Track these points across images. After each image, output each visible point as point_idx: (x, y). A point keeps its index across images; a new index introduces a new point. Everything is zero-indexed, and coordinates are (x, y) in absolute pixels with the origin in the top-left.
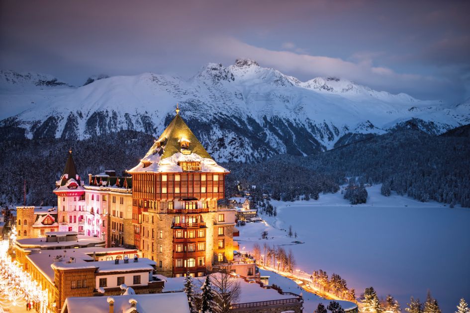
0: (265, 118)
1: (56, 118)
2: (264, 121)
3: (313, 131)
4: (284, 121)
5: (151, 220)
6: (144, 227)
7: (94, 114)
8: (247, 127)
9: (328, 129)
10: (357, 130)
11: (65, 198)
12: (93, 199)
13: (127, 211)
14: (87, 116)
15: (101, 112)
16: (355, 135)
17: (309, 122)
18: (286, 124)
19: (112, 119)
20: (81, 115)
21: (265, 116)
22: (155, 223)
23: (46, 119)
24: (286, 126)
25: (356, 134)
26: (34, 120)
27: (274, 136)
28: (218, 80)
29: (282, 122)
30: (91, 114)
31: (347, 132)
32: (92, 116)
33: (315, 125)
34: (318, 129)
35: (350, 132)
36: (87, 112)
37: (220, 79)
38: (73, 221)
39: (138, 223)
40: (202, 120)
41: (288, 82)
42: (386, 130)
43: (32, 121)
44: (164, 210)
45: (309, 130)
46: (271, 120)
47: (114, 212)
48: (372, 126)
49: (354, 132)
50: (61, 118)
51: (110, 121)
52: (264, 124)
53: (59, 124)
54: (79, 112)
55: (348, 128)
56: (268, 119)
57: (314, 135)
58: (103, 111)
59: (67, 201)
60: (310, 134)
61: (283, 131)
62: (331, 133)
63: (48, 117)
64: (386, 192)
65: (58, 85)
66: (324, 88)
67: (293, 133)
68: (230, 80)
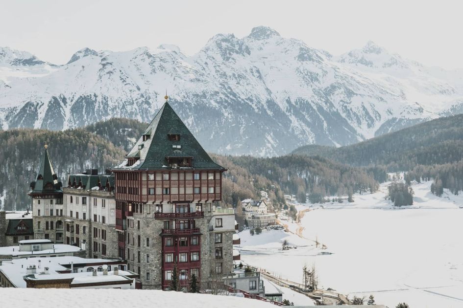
0: (288, 102)
1: (35, 104)
2: (287, 105)
3: (349, 116)
4: (312, 104)
5: (137, 225)
6: (129, 234)
7: (79, 99)
8: (266, 112)
9: (367, 113)
10: (403, 115)
11: (41, 202)
12: (72, 202)
13: (109, 215)
14: (72, 101)
15: (88, 96)
16: (401, 120)
17: (343, 105)
18: (315, 108)
19: (101, 104)
20: (64, 100)
21: (289, 97)
22: (141, 230)
23: (23, 105)
24: (314, 110)
25: (403, 119)
26: (9, 106)
27: (301, 122)
28: (230, 54)
29: (310, 105)
30: (76, 99)
31: (390, 117)
32: (77, 101)
33: (351, 109)
34: (355, 114)
35: (394, 117)
36: (71, 97)
37: (232, 53)
38: (50, 228)
39: (122, 230)
40: (210, 103)
41: (317, 55)
42: (440, 114)
43: (6, 108)
44: (151, 214)
45: (344, 115)
46: (296, 103)
47: (95, 216)
48: (421, 110)
49: (399, 117)
50: (40, 104)
51: (99, 107)
52: (287, 108)
53: (39, 111)
54: (62, 97)
55: (392, 112)
56: (293, 101)
57: (349, 122)
58: (90, 95)
59: (43, 204)
60: (345, 119)
61: (311, 116)
62: (370, 117)
63: (25, 103)
64: (437, 191)
65: (37, 65)
66: (362, 63)
67: (323, 119)
68: (245, 53)
